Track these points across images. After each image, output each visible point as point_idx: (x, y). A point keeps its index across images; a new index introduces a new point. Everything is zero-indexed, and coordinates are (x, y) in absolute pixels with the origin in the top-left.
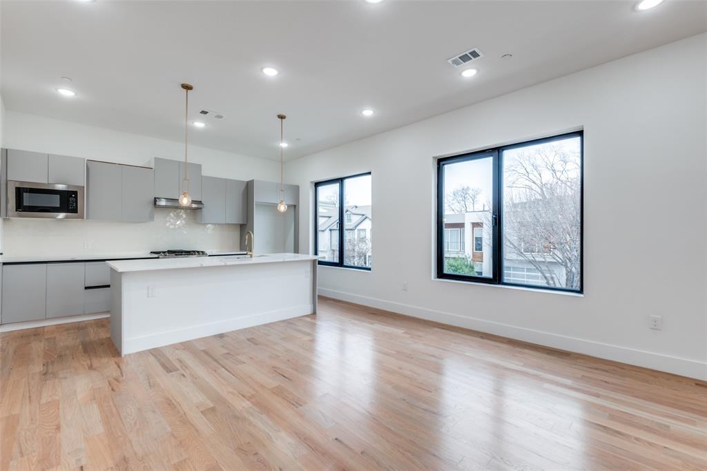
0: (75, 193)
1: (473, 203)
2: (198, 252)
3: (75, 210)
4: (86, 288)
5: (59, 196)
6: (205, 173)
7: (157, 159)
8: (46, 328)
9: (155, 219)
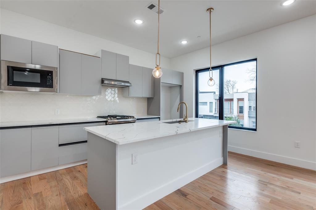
0: (51, 72)
1: (233, 89)
2: (130, 117)
3: (51, 86)
4: (60, 145)
5: (39, 74)
6: (131, 62)
7: (102, 51)
8: (32, 178)
9: (102, 94)
